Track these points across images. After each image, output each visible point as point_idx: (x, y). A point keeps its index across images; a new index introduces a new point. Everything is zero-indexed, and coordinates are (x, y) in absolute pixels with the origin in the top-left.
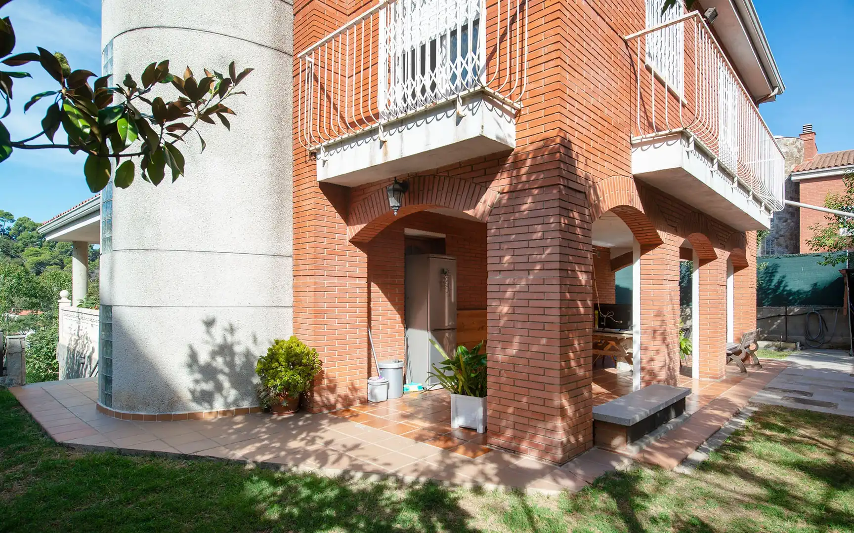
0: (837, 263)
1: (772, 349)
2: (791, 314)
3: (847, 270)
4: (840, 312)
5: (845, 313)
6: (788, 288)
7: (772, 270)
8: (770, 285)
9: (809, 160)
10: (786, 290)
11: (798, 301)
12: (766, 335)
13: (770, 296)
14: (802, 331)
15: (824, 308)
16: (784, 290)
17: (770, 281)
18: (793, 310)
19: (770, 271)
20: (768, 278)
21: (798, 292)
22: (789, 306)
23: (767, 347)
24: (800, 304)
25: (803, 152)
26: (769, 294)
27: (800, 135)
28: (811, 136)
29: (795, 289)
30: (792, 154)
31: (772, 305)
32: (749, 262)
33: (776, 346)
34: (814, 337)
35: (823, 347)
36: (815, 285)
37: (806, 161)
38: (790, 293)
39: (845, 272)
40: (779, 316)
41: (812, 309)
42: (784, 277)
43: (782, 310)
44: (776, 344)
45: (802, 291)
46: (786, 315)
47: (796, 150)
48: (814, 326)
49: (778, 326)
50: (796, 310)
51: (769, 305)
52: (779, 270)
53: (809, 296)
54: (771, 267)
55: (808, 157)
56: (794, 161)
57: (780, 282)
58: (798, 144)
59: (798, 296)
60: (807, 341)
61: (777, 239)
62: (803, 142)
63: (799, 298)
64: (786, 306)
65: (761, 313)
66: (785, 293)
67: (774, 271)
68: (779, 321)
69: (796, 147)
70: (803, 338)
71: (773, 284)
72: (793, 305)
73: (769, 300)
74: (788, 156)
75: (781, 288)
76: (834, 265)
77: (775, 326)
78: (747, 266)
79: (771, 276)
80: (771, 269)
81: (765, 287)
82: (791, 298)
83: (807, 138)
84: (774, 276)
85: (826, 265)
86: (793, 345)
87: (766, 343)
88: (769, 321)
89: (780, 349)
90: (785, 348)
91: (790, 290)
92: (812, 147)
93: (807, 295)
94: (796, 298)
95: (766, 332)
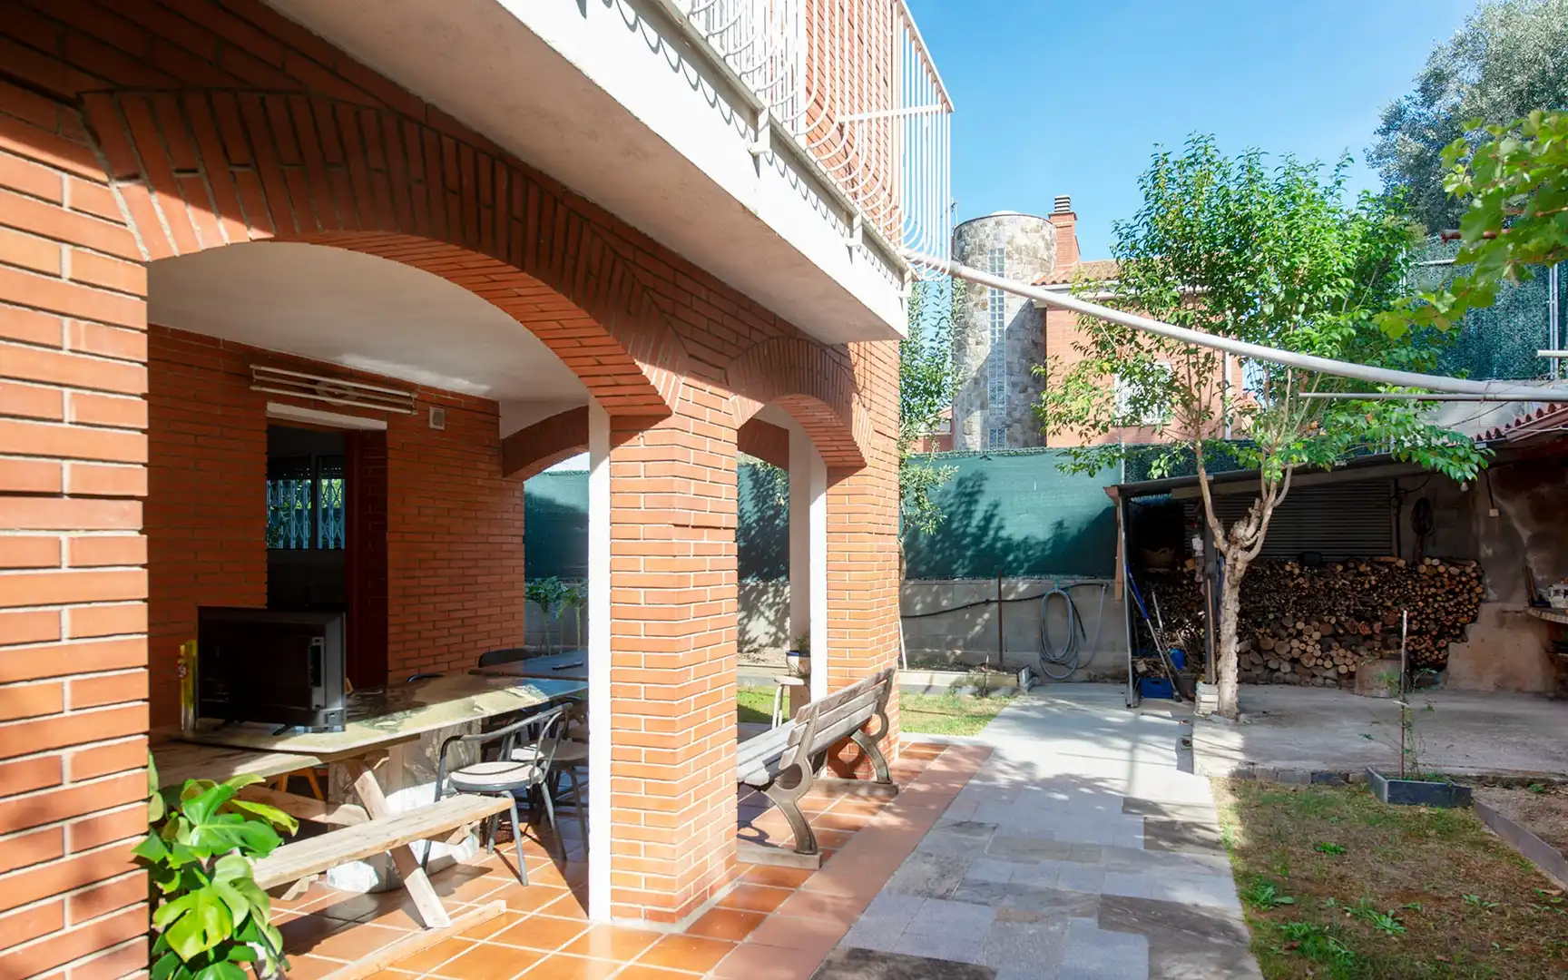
0: (1100, 468)
1: (966, 694)
2: (1012, 597)
3: (1121, 489)
4: (1109, 590)
5: (1118, 595)
6: (1003, 534)
7: (973, 487)
8: (967, 526)
9: (1065, 268)
10: (1002, 539)
11: (1026, 565)
12: (958, 652)
13: (969, 553)
14: (1033, 637)
15: (1079, 581)
16: (996, 539)
17: (968, 514)
18: (1016, 587)
19: (968, 490)
20: (963, 508)
21: (1025, 544)
22: (1005, 576)
23: (956, 686)
24: (1030, 572)
25: (1055, 248)
26: (967, 547)
27: (1050, 216)
28: (1068, 220)
29: (1018, 537)
30: (1035, 252)
31: (973, 574)
32: (866, 454)
33: (976, 684)
34: (1059, 653)
35: (1076, 677)
36: (1060, 524)
37: (1060, 269)
38: (1009, 546)
39: (1115, 492)
40: (988, 602)
41: (1053, 583)
42: (996, 506)
43: (989, 587)
44: (976, 678)
45: (1033, 541)
46: (1000, 601)
47: (1041, 244)
48: (1059, 627)
49: (986, 627)
50: (1022, 587)
51: (966, 575)
52: (987, 486)
53: (1047, 553)
54: (970, 479)
55: (1062, 263)
56: (1038, 266)
57: (988, 519)
58: (1045, 232)
59: (1025, 552)
60: (1046, 665)
61: (1009, 426)
62: (1054, 231)
63: (1028, 559)
64: (1001, 575)
65: (950, 595)
66: (999, 545)
67: (976, 489)
68: (986, 616)
69: (1043, 237)
70: (1034, 657)
71: (974, 523)
72: (1014, 573)
73: (967, 562)
74: (1028, 254)
75: (991, 533)
76: (1091, 475)
77: (977, 628)
78: (862, 465)
79: (970, 503)
80: (970, 484)
81: (957, 529)
82: (1011, 558)
83: (1062, 224)
84: (976, 501)
85: (1075, 471)
86: (1012, 680)
87: (953, 676)
88: (967, 616)
89: (984, 691)
90: (995, 688)
91: (1009, 539)
92: (1070, 243)
93: (1044, 550)
94: (1022, 556)
95: (961, 643)
